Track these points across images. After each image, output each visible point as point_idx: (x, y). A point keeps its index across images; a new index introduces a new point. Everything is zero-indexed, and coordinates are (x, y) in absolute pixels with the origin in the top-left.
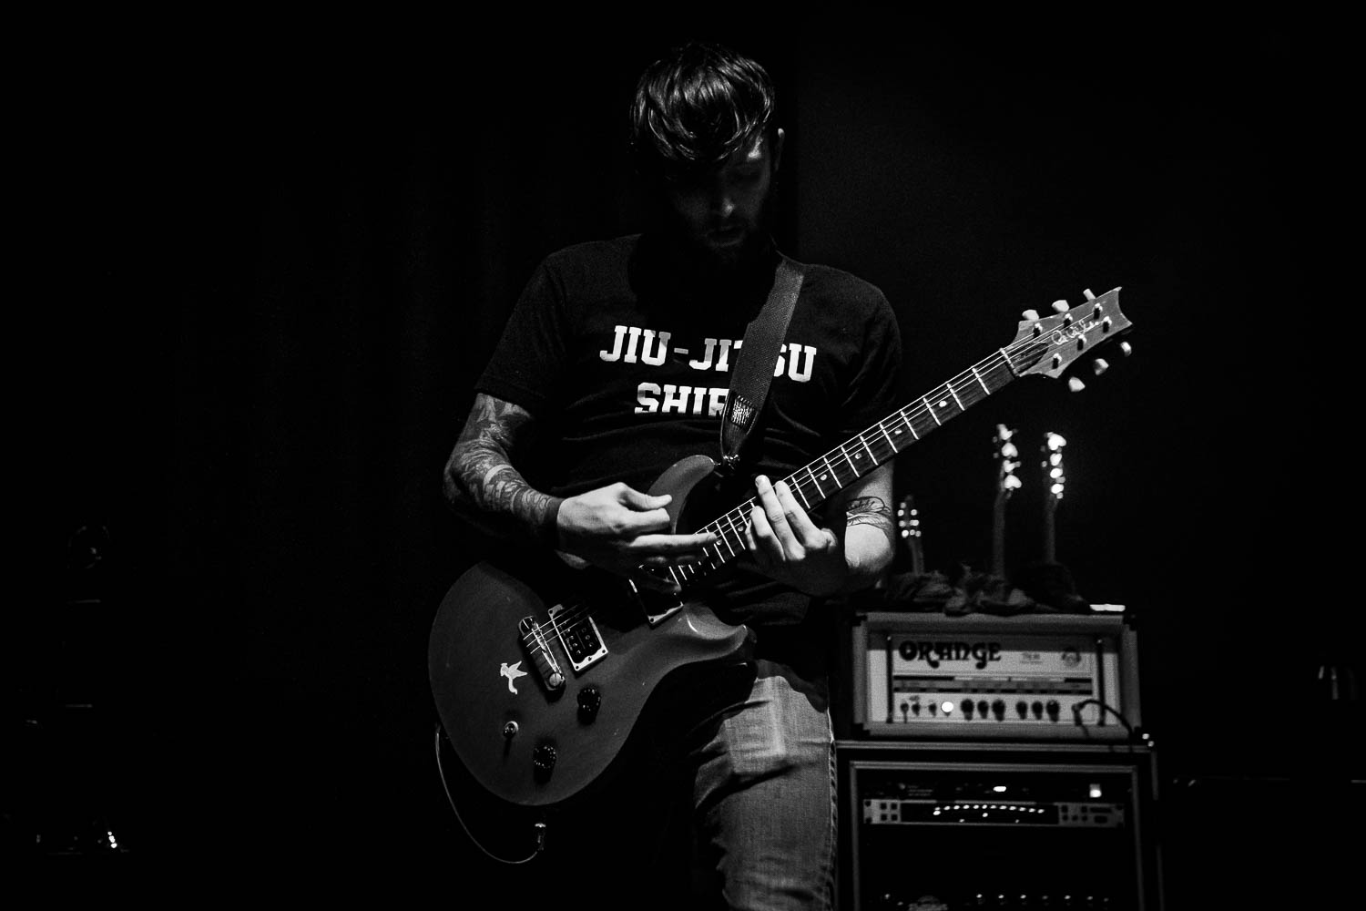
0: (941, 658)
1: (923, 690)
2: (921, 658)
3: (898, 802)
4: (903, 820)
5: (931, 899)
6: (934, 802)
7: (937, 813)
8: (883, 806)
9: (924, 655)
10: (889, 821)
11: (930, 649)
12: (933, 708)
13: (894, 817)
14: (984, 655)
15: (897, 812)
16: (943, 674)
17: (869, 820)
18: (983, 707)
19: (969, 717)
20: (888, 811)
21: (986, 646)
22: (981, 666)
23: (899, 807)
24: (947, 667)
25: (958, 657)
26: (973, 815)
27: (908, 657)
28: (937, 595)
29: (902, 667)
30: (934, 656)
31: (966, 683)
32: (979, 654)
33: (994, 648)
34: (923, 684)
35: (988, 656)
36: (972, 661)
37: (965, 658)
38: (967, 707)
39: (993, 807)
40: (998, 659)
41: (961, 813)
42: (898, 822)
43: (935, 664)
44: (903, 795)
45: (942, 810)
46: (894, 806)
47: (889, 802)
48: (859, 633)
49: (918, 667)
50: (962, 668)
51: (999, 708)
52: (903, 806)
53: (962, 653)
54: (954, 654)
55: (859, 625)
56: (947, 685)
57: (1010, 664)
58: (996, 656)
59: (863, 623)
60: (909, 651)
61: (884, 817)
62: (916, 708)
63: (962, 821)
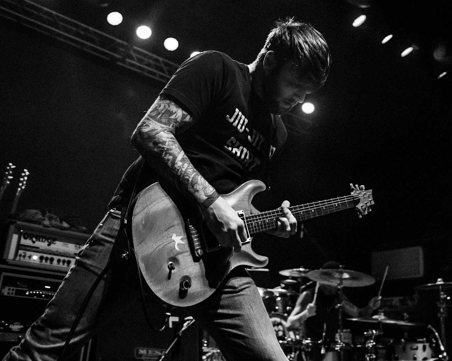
0: (37, 240)
1: (28, 250)
2: (30, 239)
3: (15, 288)
4: (15, 295)
5: (18, 323)
6: (27, 289)
7: (27, 294)
8: (9, 289)
9: (31, 239)
10: (10, 295)
11: (33, 237)
12: (30, 257)
13: (12, 294)
14: (51, 241)
15: (14, 292)
16: (36, 246)
17: (3, 294)
18: (47, 259)
19: (41, 262)
20: (11, 291)
21: (52, 239)
22: (49, 245)
23: (15, 290)
24: (38, 244)
25: (42, 241)
26: (39, 296)
27: (25, 238)
28: (40, 219)
29: (24, 241)
30: (34, 239)
31: (43, 250)
32: (49, 241)
33: (54, 240)
34: (29, 248)
35: (52, 242)
36: (46, 243)
37: (44, 242)
38: (41, 258)
39: (47, 293)
40: (55, 244)
41: (36, 294)
42: (13, 295)
43: (34, 242)
44: (17, 286)
45: (29, 293)
46: (13, 290)
47: (12, 288)
48: (12, 227)
49: (28, 242)
50: (42, 245)
51: (52, 260)
52: (17, 290)
53: (44, 240)
54: (41, 240)
55: (13, 225)
56: (36, 250)
57: (58, 246)
58: (55, 242)
59: (14, 224)
60: (26, 236)
61: (8, 293)
62: (24, 256)
63: (35, 297)
